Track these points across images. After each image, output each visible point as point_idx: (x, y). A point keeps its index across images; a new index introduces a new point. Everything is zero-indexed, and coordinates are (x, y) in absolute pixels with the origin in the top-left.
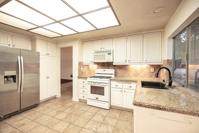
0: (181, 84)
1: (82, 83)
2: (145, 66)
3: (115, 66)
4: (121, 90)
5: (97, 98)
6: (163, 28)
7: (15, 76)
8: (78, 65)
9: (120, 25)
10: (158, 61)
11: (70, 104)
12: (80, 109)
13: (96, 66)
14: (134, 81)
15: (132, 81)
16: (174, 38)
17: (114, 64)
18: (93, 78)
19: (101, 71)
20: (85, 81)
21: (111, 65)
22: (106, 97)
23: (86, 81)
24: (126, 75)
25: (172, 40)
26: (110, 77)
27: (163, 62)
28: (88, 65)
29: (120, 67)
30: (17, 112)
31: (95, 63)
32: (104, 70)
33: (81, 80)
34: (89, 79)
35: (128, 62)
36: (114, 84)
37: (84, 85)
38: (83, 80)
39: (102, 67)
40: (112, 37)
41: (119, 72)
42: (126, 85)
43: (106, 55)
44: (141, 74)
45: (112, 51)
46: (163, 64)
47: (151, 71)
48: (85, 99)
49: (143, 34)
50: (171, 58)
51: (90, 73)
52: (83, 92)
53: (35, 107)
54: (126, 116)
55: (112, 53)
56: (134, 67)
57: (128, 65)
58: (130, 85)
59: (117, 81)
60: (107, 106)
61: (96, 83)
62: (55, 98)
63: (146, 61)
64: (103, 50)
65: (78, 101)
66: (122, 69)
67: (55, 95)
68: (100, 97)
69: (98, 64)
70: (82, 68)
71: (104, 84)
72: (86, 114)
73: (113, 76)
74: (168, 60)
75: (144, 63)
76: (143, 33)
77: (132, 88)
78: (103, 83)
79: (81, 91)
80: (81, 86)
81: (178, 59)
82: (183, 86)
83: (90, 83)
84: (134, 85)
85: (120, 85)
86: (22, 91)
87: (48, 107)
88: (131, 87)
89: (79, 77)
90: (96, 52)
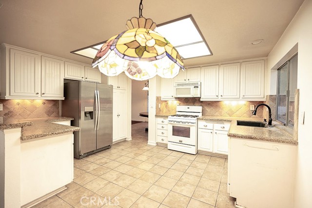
0: (283, 123)
1: (161, 123)
2: (243, 103)
3: (202, 102)
4: (212, 131)
5: (180, 141)
6: (267, 56)
7: (93, 112)
8: (155, 100)
9: (212, 54)
10: (259, 96)
11: (146, 148)
12: (161, 152)
13: (177, 102)
14: (228, 121)
15: (225, 121)
16: (278, 69)
17: (201, 100)
18: (175, 117)
19: (184, 108)
20: (164, 120)
21: (197, 101)
22: (191, 140)
23: (166, 121)
24: (217, 114)
25: (276, 72)
26: (196, 116)
27: (265, 97)
28: (166, 101)
29: (209, 104)
30: (93, 151)
31: (177, 98)
32: (188, 107)
33: (160, 120)
34: (170, 118)
35: (220, 97)
36: (202, 124)
37: (164, 126)
38: (162, 119)
39: (185, 104)
40: (200, 66)
41: (208, 109)
42: (218, 126)
43: (191, 89)
44: (238, 113)
45: (199, 84)
46: (265, 100)
47: (251, 109)
48: (164, 142)
49: (241, 63)
50: (275, 93)
52: (161, 135)
53: (108, 149)
54: (217, 162)
55: (199, 86)
57: (218, 101)
58: (222, 125)
59: (206, 120)
60: (193, 150)
61: (179, 122)
62: (125, 141)
63: (244, 96)
64: (187, 82)
65: (155, 145)
66: (212, 106)
67: (125, 138)
68: (185, 140)
69: (179, 99)
70: (160, 105)
71: (190, 124)
72: (170, 158)
73: (200, 115)
74: (271, 95)
75: (241, 98)
76: (241, 61)
77: (225, 129)
78: (188, 123)
79: (159, 132)
80: (160, 127)
81: (283, 94)
82: (285, 125)
83: (172, 122)
84: (227, 126)
85: (210, 125)
86: (98, 129)
87: (123, 150)
88: (224, 127)
89: (156, 116)
90: (178, 85)
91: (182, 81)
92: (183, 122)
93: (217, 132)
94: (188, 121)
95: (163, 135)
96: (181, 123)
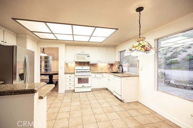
1: (69, 77)
4: (98, 78)
5: (83, 86)
6: (115, 46)
7: (23, 74)
9: (102, 42)
13: (75, 65)
17: (90, 63)
19: (80, 68)
20: (71, 76)
23: (73, 76)
27: (115, 62)
29: (92, 65)
32: (82, 67)
37: (71, 79)
38: (69, 75)
39: (80, 65)
40: (90, 46)
41: (92, 68)
42: (100, 75)
43: (86, 57)
47: (109, 67)
48: (71, 89)
49: (107, 47)
51: (69, 70)
52: (69, 85)
55: (90, 56)
56: (100, 65)
57: (96, 64)
60: (90, 89)
63: (108, 61)
64: (83, 53)
65: (64, 92)
68: (85, 85)
71: (88, 76)
73: (89, 71)
74: (119, 62)
77: (104, 76)
79: (67, 83)
80: (68, 80)
83: (78, 76)
85: (97, 75)
90: (78, 54)
91: (80, 53)
92: (84, 75)
93: (101, 78)
94: (87, 74)
95: (71, 85)
96: (83, 76)
